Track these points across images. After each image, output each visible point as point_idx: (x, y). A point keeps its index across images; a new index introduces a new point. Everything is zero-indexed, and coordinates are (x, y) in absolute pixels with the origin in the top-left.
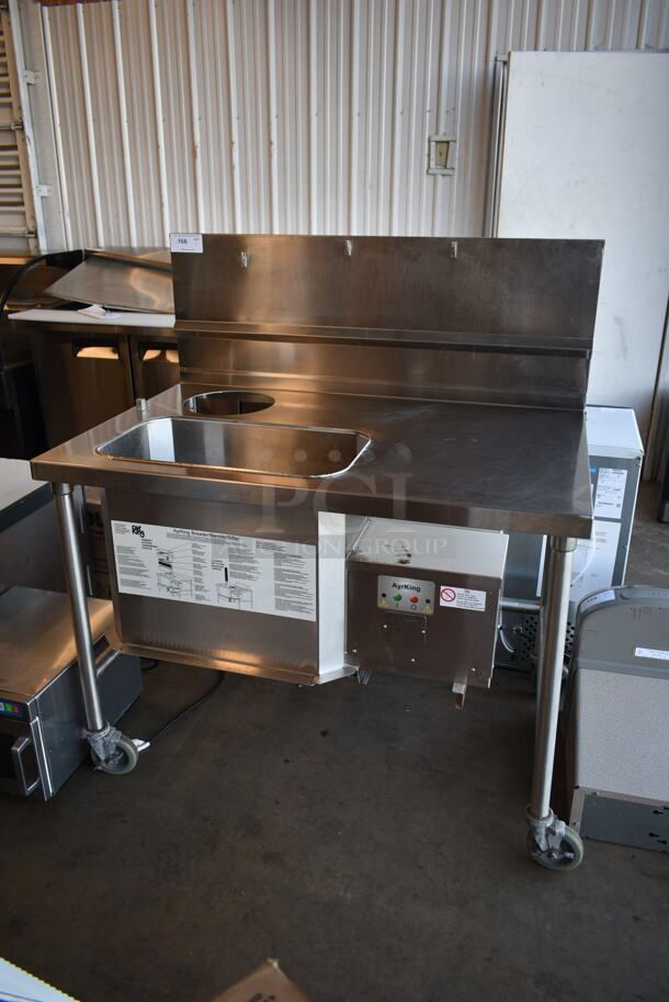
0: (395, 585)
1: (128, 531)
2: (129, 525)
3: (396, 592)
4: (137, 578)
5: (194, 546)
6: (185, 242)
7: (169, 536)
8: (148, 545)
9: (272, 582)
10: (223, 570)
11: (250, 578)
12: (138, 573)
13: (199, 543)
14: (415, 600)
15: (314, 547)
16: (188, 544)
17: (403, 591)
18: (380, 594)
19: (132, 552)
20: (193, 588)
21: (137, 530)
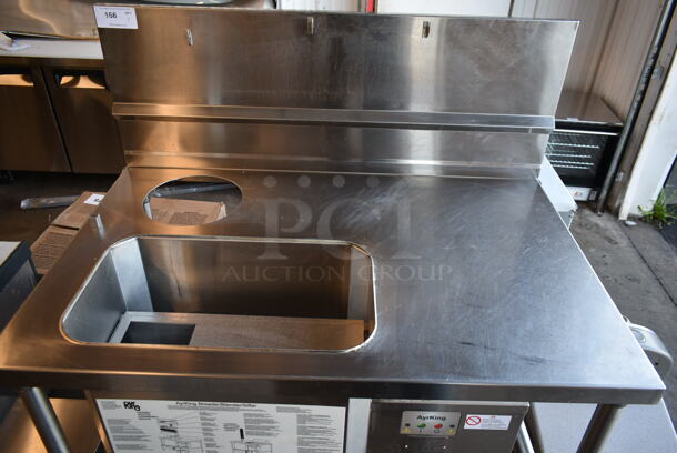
0: (420, 417)
1: (120, 407)
2: (120, 402)
3: (420, 422)
4: (136, 443)
5: (201, 414)
6: (114, 15)
7: (170, 407)
8: (146, 416)
9: (295, 437)
10: (238, 432)
11: (269, 435)
12: (138, 438)
13: (208, 412)
14: (439, 426)
15: (344, 409)
16: (196, 413)
17: (427, 421)
18: (403, 423)
19: (127, 423)
20: (204, 446)
21: (131, 405)
